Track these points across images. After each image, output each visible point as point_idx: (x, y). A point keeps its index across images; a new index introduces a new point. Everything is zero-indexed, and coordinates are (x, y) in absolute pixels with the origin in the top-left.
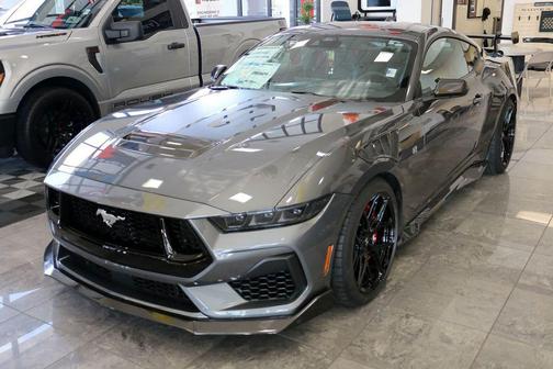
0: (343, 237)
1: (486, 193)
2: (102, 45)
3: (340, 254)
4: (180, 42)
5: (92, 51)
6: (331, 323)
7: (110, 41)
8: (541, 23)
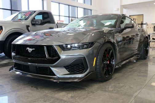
0: (99, 56)
1: (141, 63)
2: (31, 25)
3: (98, 61)
4: (52, 27)
5: (28, 27)
6: (95, 85)
7: (33, 25)
8: (154, 29)
